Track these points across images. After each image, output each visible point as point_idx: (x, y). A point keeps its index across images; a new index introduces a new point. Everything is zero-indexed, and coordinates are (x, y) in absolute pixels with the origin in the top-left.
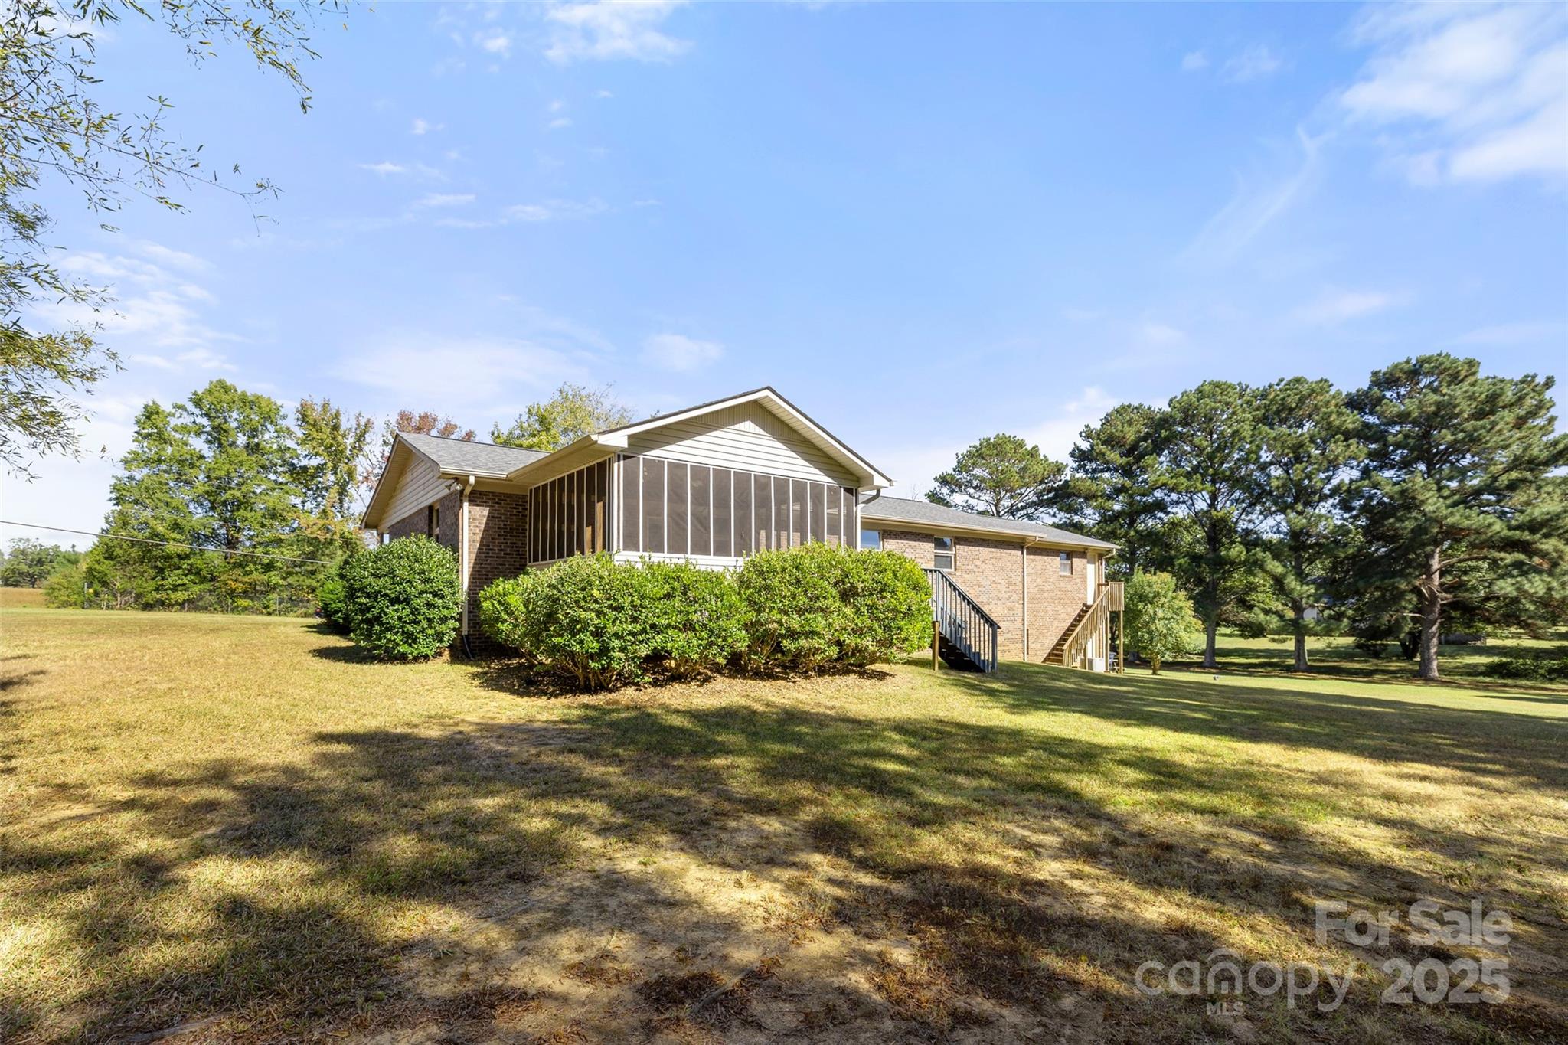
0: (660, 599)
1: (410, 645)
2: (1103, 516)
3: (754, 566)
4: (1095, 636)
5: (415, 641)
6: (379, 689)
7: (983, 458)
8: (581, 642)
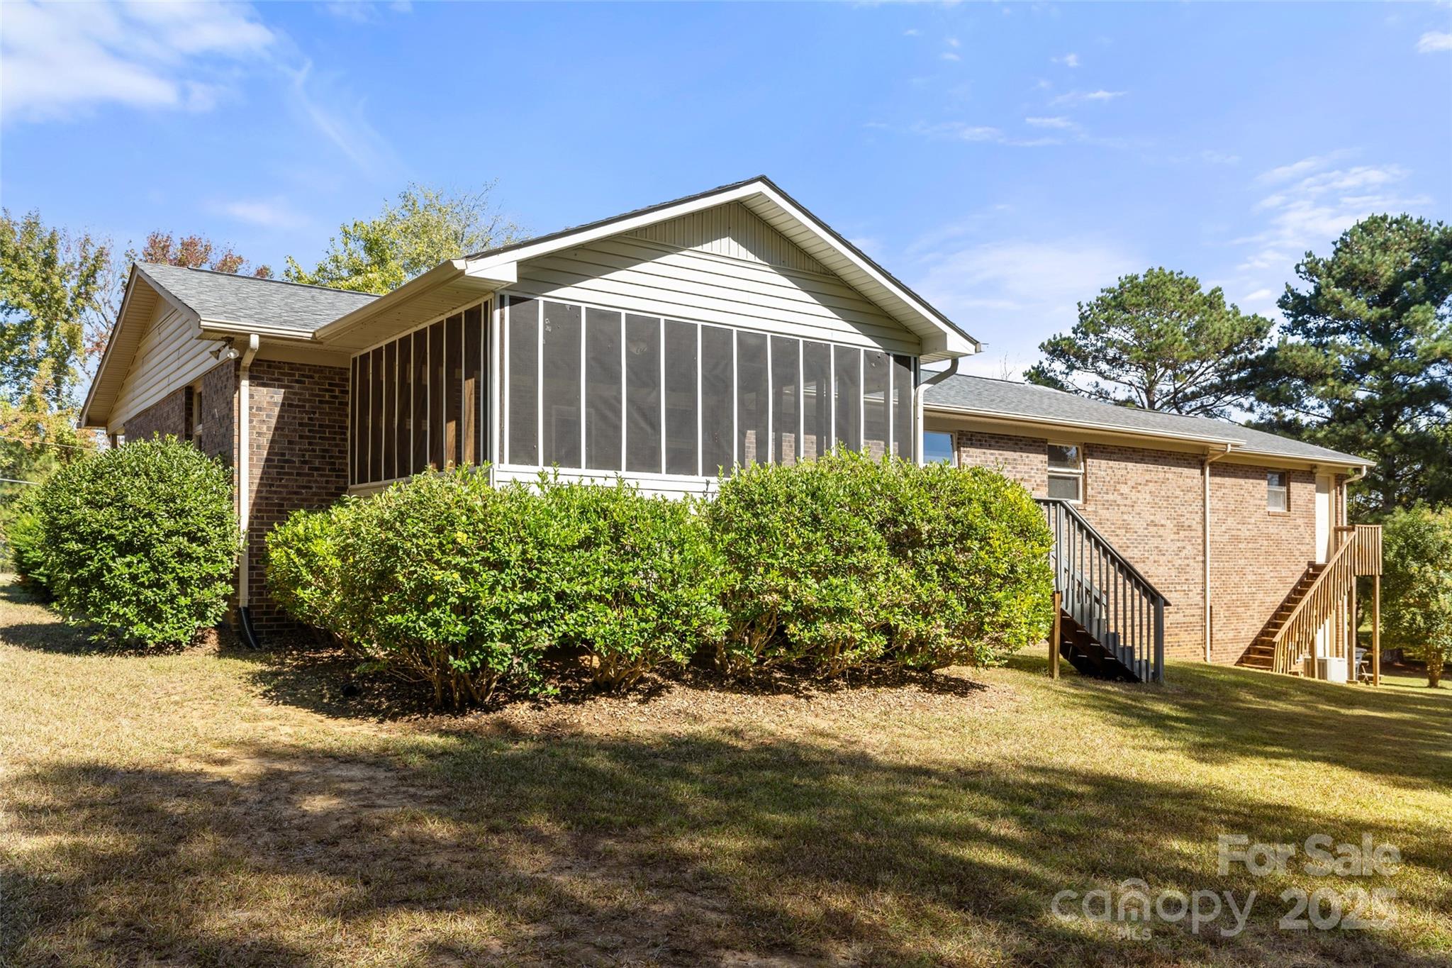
0: (573, 548)
1: (151, 625)
2: (1337, 410)
3: (738, 492)
4: (1329, 622)
5: (159, 618)
6: (93, 700)
7: (1125, 310)
8: (436, 623)
